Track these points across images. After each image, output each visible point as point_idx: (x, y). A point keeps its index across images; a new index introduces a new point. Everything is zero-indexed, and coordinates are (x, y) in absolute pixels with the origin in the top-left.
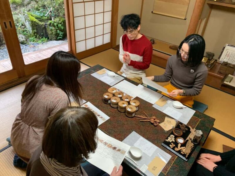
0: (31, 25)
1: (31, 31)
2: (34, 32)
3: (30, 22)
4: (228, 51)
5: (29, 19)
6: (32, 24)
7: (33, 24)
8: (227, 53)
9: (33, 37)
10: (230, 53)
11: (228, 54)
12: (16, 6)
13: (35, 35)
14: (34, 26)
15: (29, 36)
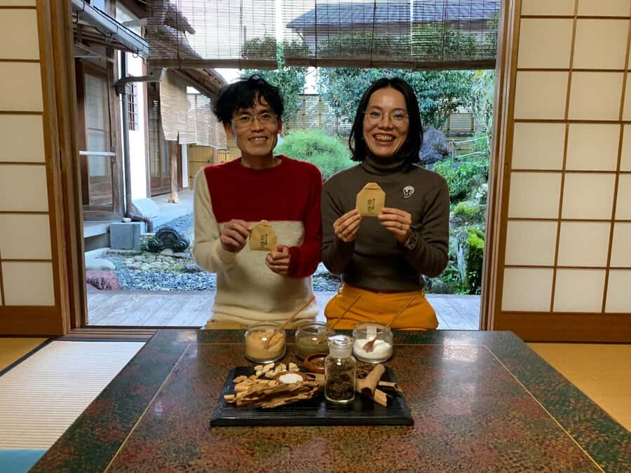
0: (468, 257)
1: (464, 274)
2: (470, 277)
3: (467, 251)
5: (467, 242)
6: (472, 254)
7: (474, 255)
9: (465, 291)
12: (461, 219)
13: (472, 287)
14: (475, 262)
15: (457, 287)
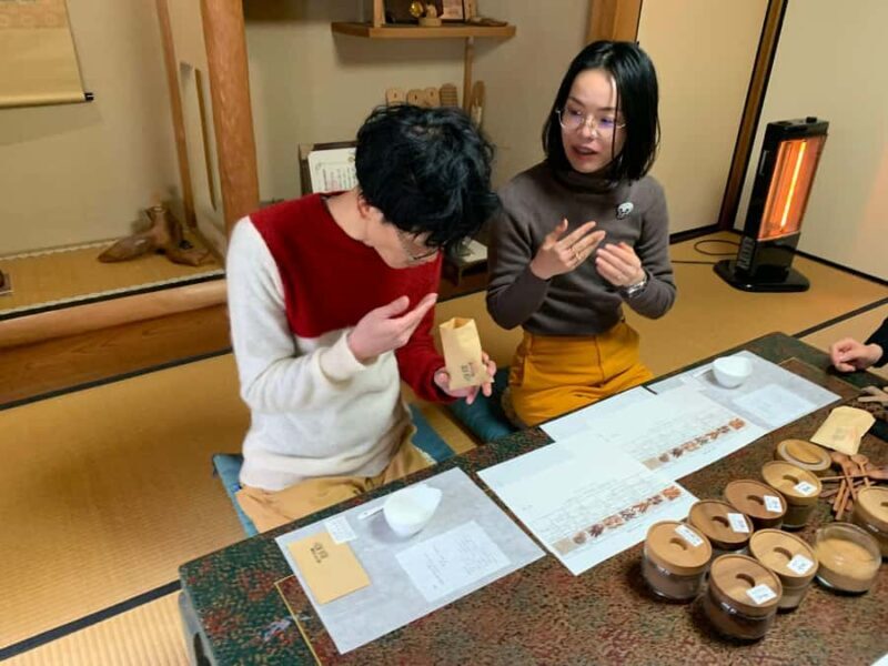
4: (324, 172)
8: (325, 176)
10: (332, 174)
11: (329, 178)
